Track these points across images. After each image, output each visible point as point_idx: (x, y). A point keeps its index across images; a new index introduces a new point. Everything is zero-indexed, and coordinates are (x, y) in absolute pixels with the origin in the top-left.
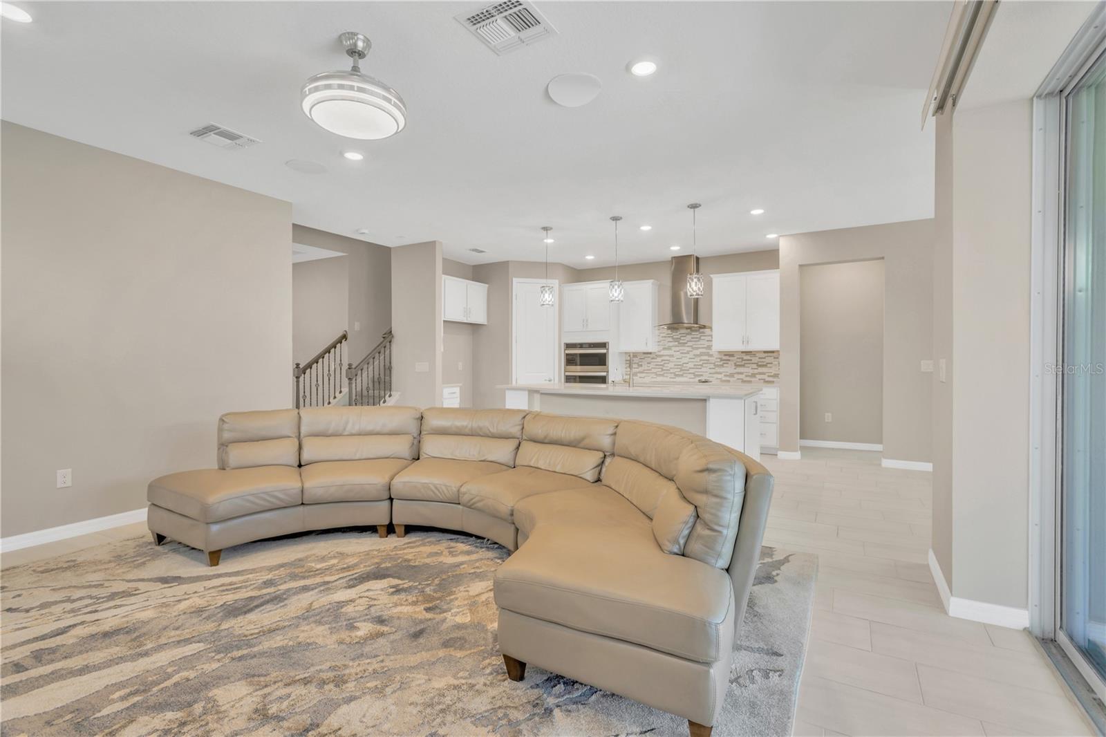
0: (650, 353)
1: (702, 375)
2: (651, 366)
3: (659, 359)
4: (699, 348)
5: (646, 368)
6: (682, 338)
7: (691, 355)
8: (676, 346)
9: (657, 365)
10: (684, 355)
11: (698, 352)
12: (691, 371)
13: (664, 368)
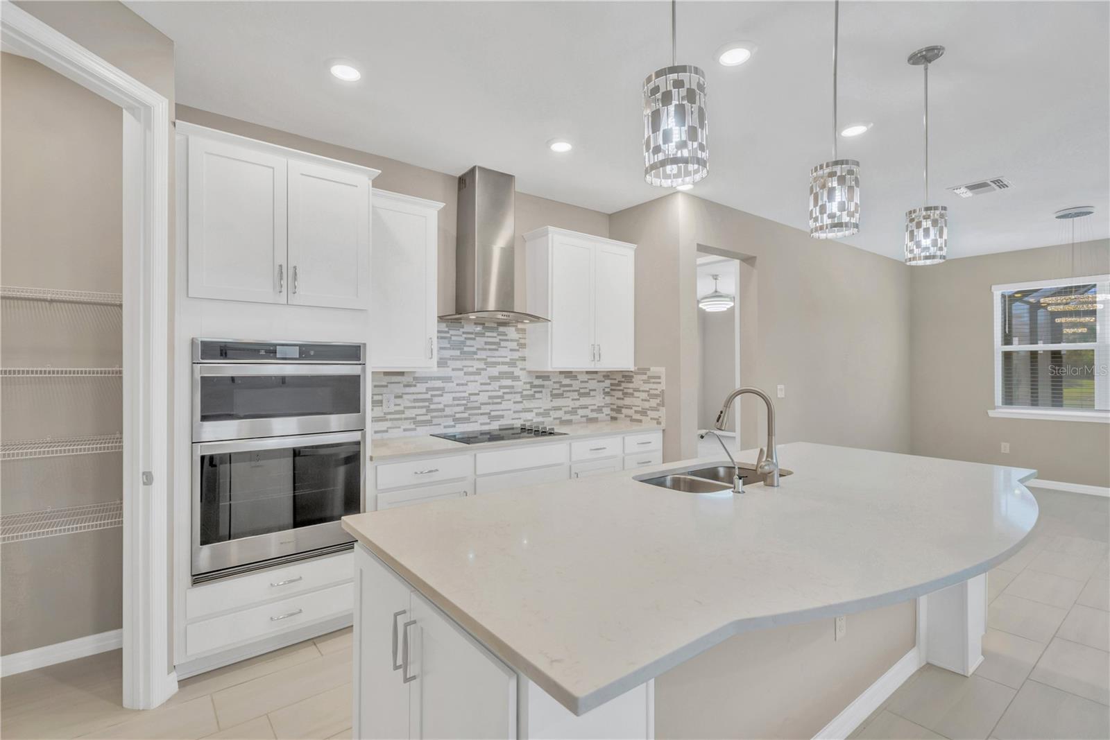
0: (402, 374)
1: (502, 417)
2: (405, 402)
3: (421, 387)
4: (498, 363)
5: (393, 408)
6: (468, 343)
7: (483, 378)
8: (454, 358)
9: (416, 400)
10: (472, 378)
11: (494, 371)
12: (486, 409)
13: (432, 407)
